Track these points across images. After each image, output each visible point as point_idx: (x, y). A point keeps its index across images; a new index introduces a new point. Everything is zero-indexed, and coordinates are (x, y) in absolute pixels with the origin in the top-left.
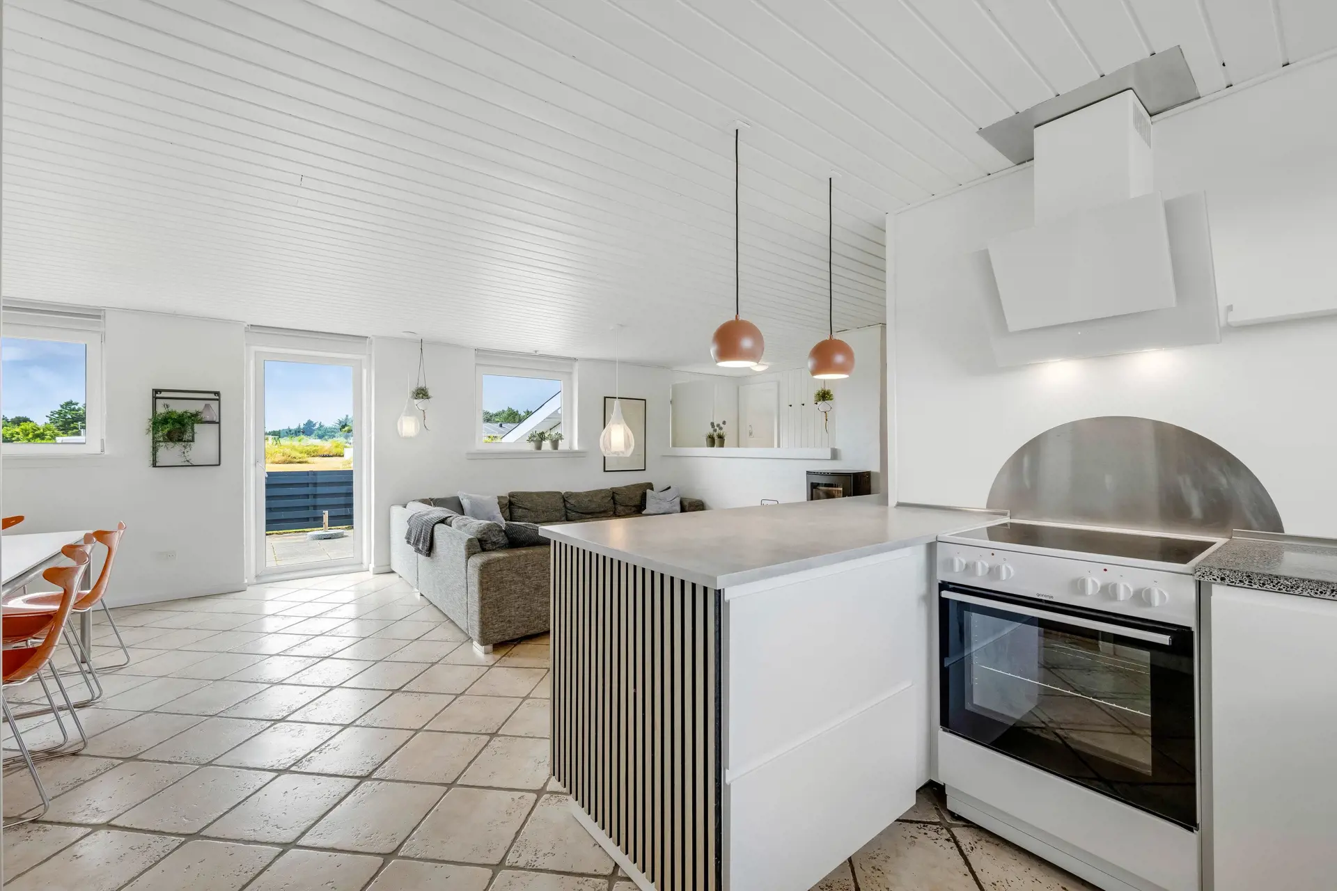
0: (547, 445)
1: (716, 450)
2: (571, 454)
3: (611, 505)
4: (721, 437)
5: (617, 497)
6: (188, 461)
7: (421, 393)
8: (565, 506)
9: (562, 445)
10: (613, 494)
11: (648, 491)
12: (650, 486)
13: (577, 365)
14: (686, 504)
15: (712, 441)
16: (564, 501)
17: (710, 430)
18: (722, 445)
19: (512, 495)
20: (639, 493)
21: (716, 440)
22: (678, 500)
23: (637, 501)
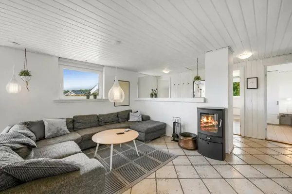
0: (92, 97)
1: (154, 99)
2: (101, 100)
3: (117, 118)
4: (156, 94)
5: (119, 116)
7: (25, 73)
8: (98, 120)
9: (98, 97)
10: (117, 115)
11: (130, 113)
12: (131, 111)
13: (104, 68)
14: (144, 117)
15: (152, 96)
16: (98, 118)
17: (151, 92)
18: (156, 97)
19: (74, 117)
20: (127, 114)
21: (154, 95)
22: (141, 116)
23: (126, 117)
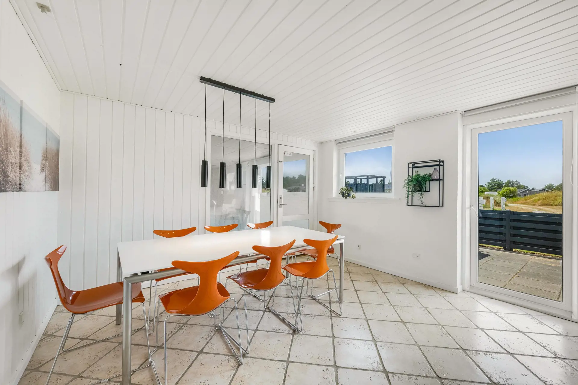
6: (422, 203)
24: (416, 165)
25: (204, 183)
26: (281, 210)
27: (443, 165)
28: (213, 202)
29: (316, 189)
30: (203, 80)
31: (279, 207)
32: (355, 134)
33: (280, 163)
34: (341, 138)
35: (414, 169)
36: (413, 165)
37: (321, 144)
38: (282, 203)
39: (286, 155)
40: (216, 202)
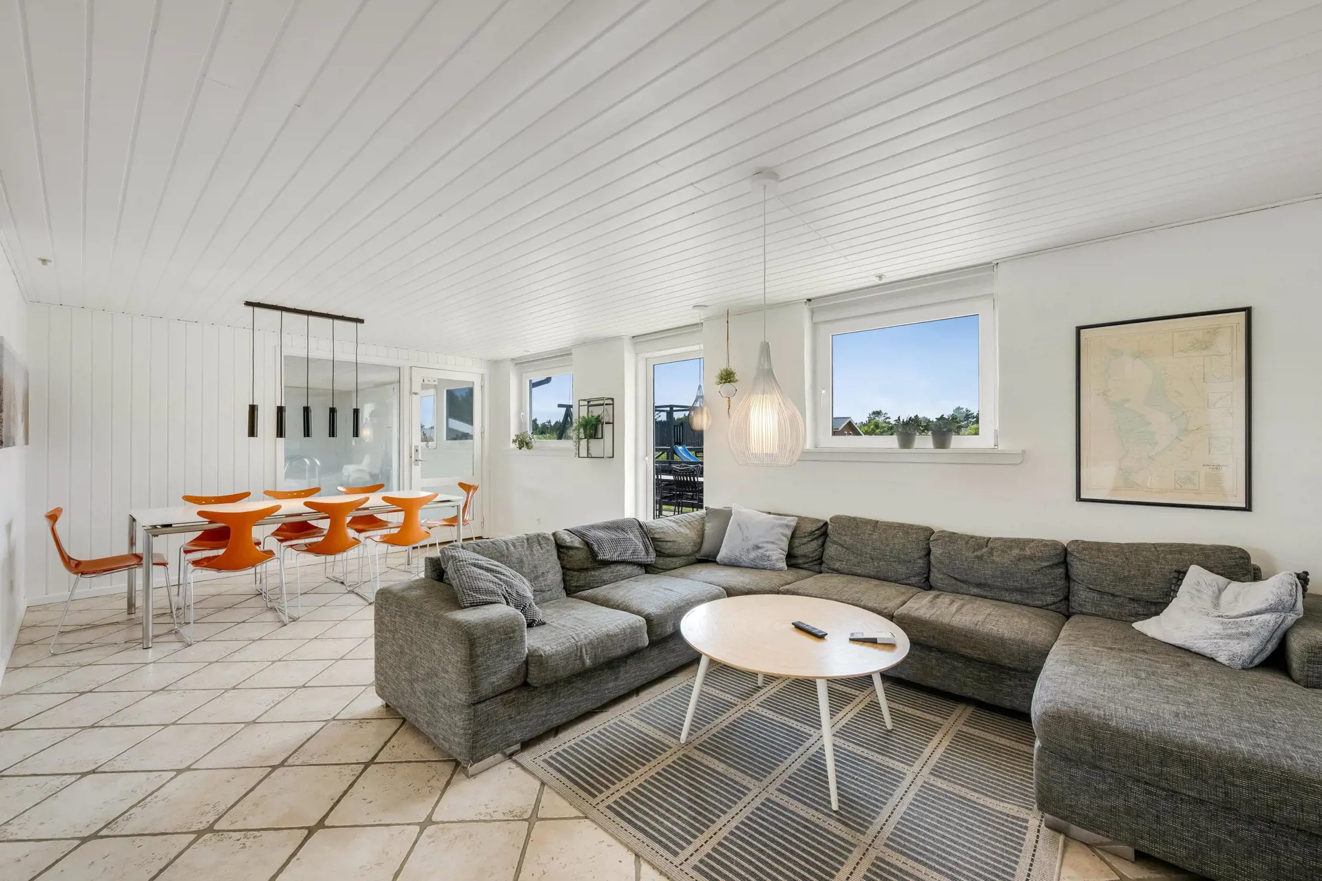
7: (725, 377)
24: (592, 403)
25: (252, 432)
26: (417, 470)
27: (613, 404)
28: (316, 463)
29: (486, 434)
30: (248, 304)
31: (413, 465)
32: (529, 353)
33: (414, 395)
34: (517, 356)
35: (590, 408)
36: (589, 402)
37: (495, 364)
38: (420, 459)
39: (426, 382)
40: (320, 461)
